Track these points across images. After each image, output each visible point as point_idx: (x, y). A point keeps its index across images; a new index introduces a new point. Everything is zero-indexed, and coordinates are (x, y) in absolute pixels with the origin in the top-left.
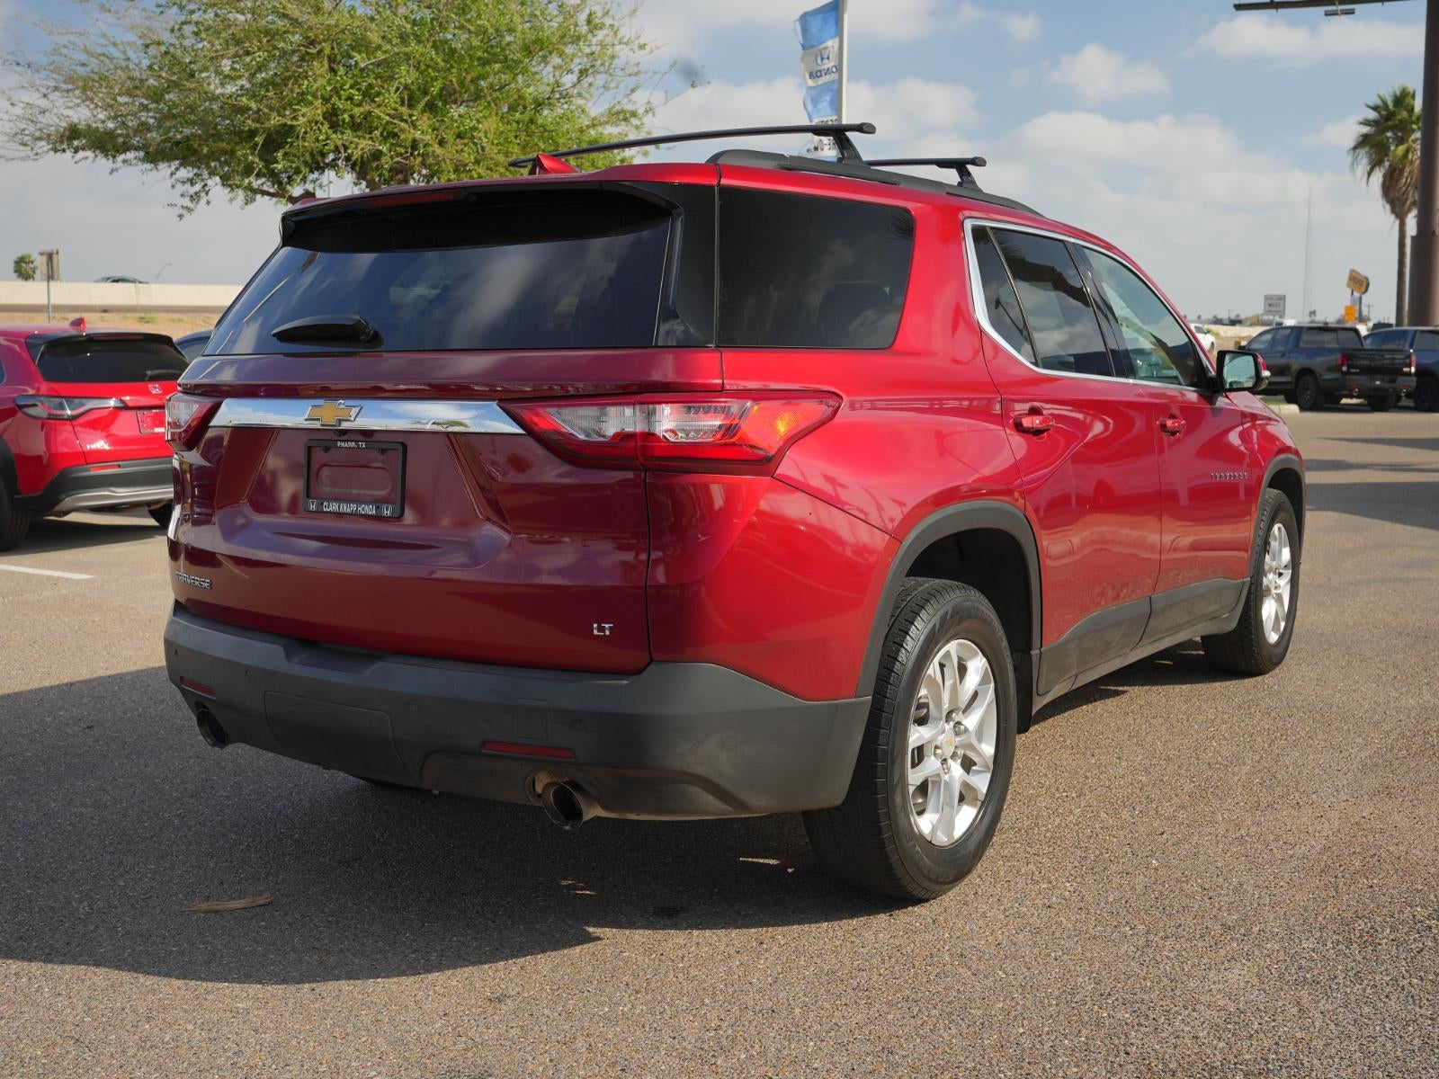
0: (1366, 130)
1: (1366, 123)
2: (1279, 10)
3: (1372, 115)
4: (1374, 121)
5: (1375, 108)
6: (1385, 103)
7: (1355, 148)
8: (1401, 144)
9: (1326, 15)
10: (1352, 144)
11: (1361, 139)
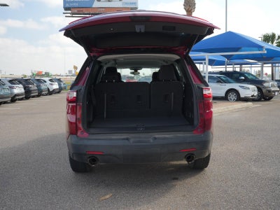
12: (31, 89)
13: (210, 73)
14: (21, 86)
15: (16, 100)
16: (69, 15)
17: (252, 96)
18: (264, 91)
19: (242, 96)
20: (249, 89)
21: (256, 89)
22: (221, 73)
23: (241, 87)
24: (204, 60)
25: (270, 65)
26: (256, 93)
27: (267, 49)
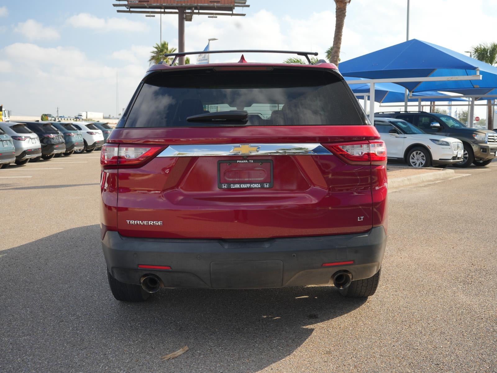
0: (153, 54)
1: (153, 52)
2: (132, 13)
3: (156, 50)
4: (156, 52)
5: (156, 48)
6: (159, 46)
7: (150, 60)
8: (165, 59)
9: (146, 16)
10: (149, 59)
11: (152, 57)
12: (53, 142)
13: (377, 115)
14: (34, 135)
15: (25, 161)
16: (124, 8)
17: (454, 158)
18: (475, 148)
19: (436, 157)
20: (447, 144)
21: (461, 145)
22: (397, 115)
23: (433, 140)
24: (368, 91)
25: (485, 102)
26: (461, 153)
27: (482, 73)
